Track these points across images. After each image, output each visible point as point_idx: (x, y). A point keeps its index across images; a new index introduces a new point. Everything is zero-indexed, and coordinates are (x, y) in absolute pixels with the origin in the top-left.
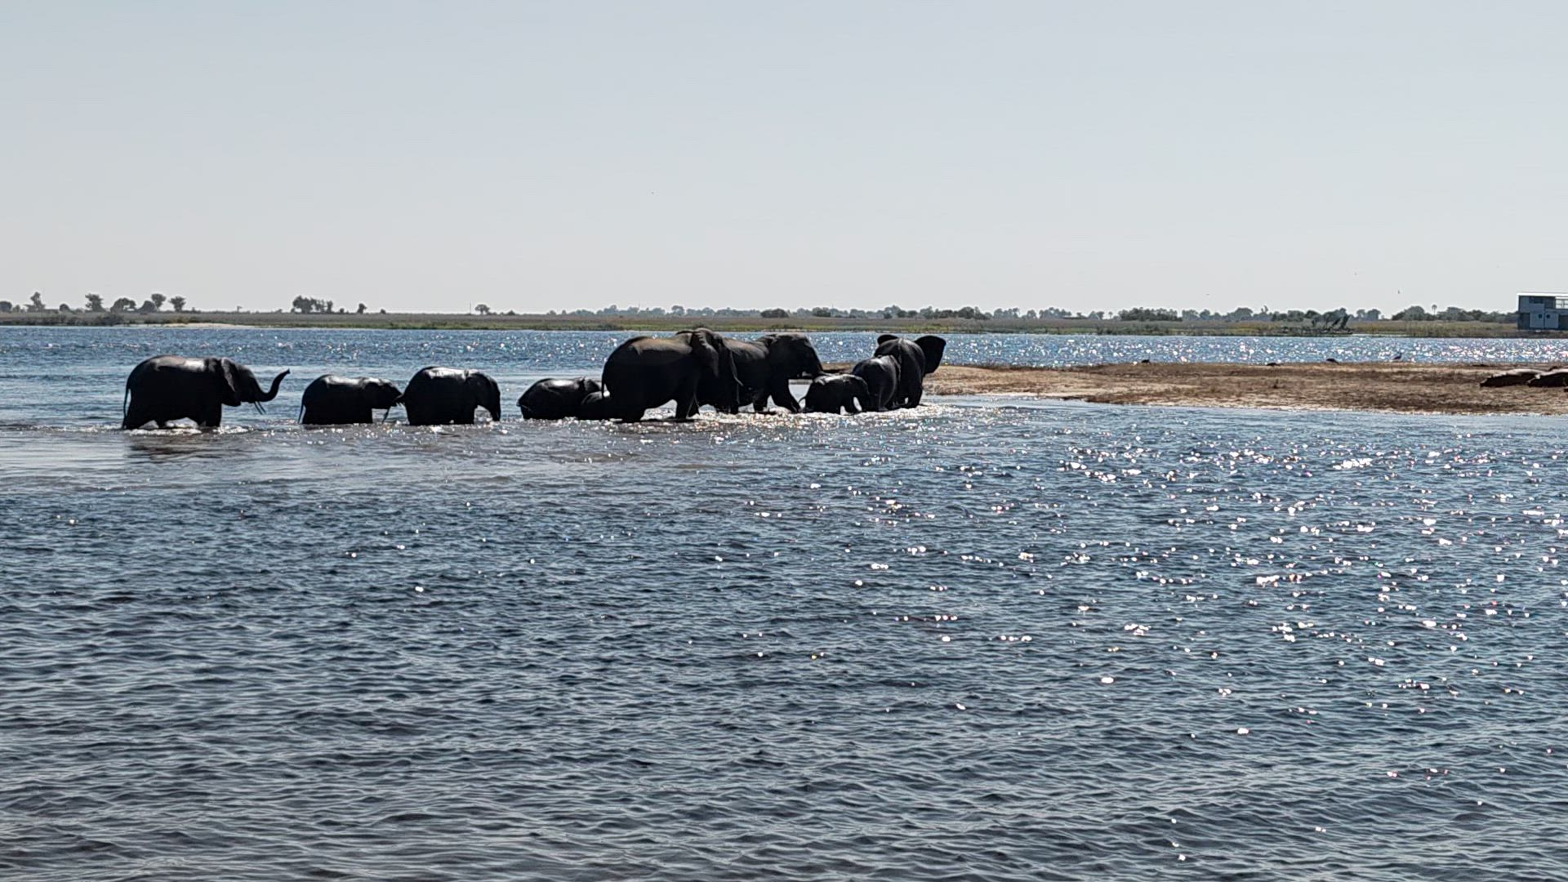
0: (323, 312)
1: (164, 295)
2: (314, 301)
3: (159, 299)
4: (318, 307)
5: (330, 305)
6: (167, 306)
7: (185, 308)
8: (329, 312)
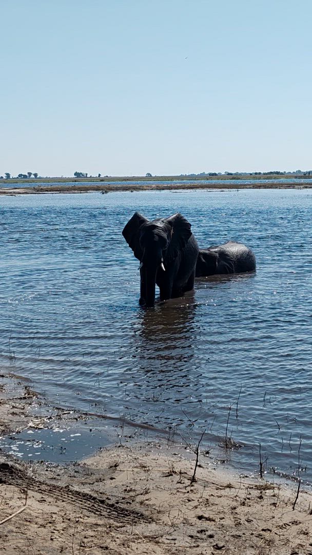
0: (84, 177)
1: (31, 172)
2: (81, 173)
3: (30, 174)
4: (83, 175)
5: (87, 174)
6: (33, 176)
7: (38, 177)
8: (86, 177)
